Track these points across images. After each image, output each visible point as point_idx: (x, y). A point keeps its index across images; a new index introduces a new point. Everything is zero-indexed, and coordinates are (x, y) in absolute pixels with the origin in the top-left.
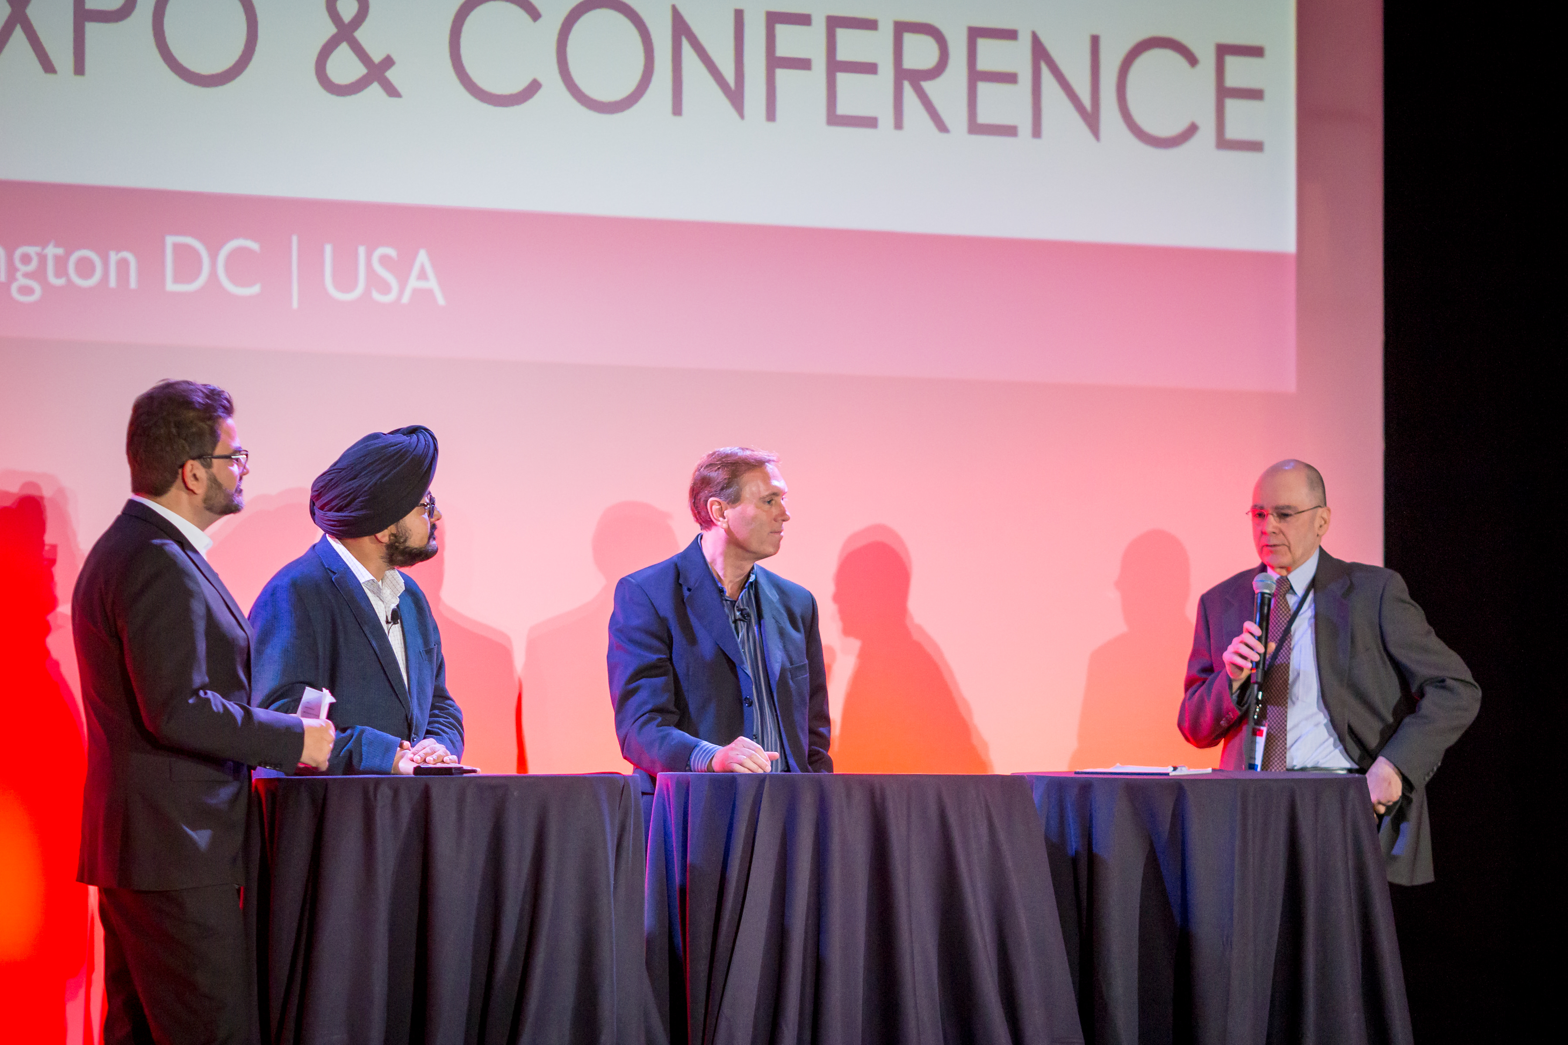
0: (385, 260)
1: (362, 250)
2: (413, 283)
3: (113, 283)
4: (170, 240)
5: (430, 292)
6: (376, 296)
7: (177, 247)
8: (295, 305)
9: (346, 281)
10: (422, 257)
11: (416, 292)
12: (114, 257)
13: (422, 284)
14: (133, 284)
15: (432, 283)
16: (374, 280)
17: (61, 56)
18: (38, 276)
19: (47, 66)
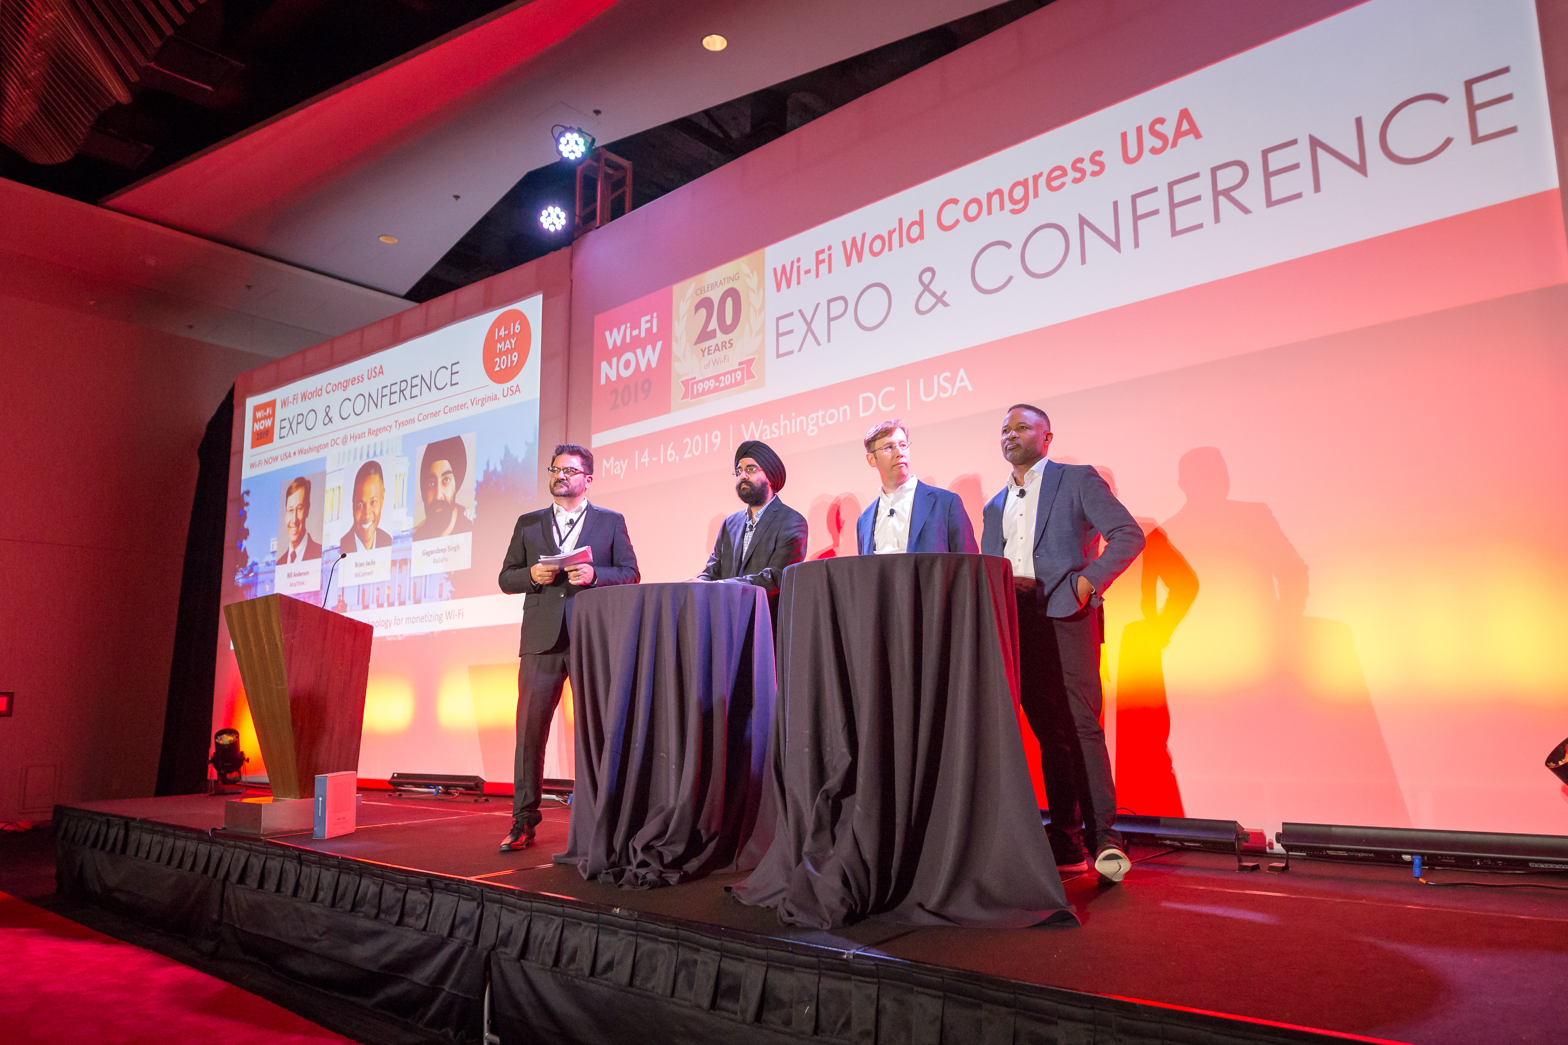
0: (945, 379)
1: (935, 377)
2: (958, 384)
3: (841, 420)
4: (861, 396)
5: (965, 387)
6: (942, 395)
7: (864, 398)
8: (909, 409)
9: (929, 392)
10: (962, 372)
11: (959, 388)
13: (962, 384)
14: (848, 418)
15: (966, 383)
16: (942, 389)
17: (823, 338)
18: (816, 424)
19: (819, 344)
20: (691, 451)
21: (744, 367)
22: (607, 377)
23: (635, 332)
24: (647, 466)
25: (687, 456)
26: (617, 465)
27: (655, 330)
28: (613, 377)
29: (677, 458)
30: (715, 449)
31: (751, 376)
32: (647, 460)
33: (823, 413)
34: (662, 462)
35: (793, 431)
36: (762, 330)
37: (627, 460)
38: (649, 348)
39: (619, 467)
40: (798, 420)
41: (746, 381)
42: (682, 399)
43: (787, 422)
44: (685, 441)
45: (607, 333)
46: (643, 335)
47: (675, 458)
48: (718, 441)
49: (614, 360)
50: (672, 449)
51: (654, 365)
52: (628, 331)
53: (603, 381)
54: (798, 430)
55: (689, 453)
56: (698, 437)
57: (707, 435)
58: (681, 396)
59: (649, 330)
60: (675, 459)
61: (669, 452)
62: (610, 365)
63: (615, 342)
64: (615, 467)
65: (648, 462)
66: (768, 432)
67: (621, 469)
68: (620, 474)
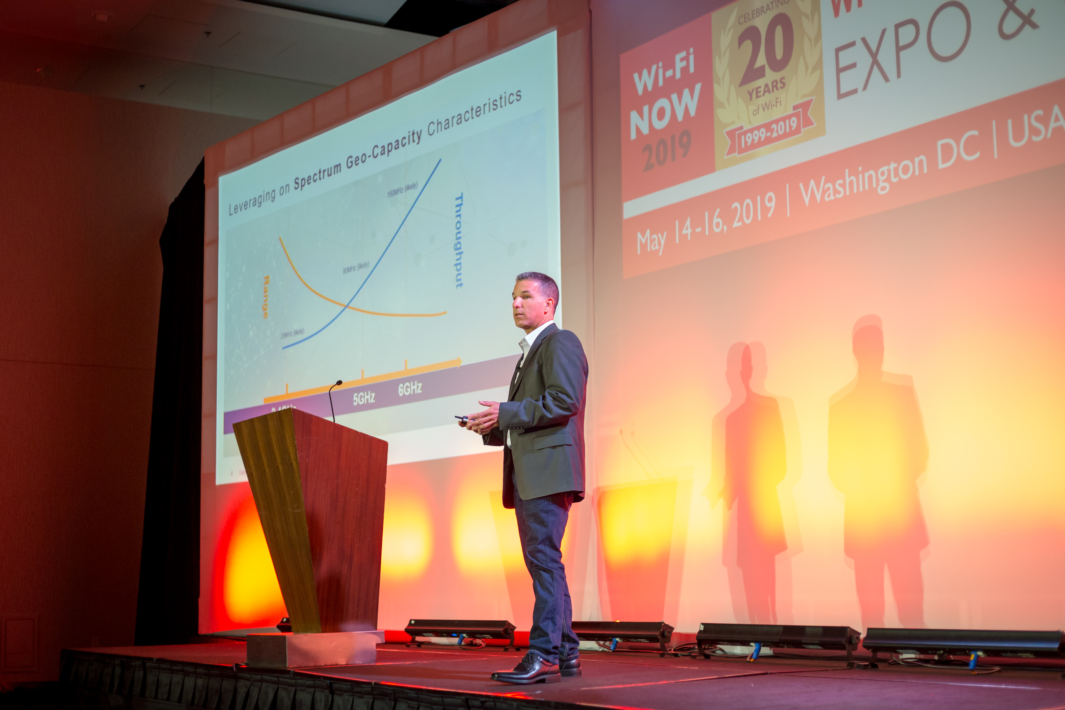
0: (1037, 118)
1: (1026, 116)
2: (1052, 124)
3: (917, 173)
4: (940, 143)
5: (1061, 127)
6: (1034, 139)
7: (942, 146)
8: (996, 156)
9: (1018, 135)
10: (1056, 109)
11: (1054, 129)
12: (917, 160)
13: (1058, 123)
14: (925, 171)
15: (1062, 122)
16: (1035, 131)
17: (891, 71)
18: (888, 180)
19: (887, 79)
20: (741, 219)
21: (799, 112)
22: (638, 130)
23: (669, 73)
24: (689, 238)
25: (736, 225)
26: (654, 239)
27: (692, 70)
28: (645, 130)
29: (725, 228)
30: (770, 215)
31: (808, 122)
32: (689, 231)
33: (896, 165)
34: (707, 233)
35: (861, 190)
36: (819, 65)
37: (665, 233)
38: (686, 92)
39: (656, 242)
40: (867, 175)
41: (803, 130)
42: (728, 154)
43: (853, 178)
44: (733, 206)
45: (636, 76)
46: (678, 76)
47: (722, 227)
48: (773, 204)
49: (646, 109)
50: (718, 217)
51: (692, 113)
52: (661, 71)
53: (633, 136)
54: (867, 188)
55: (738, 222)
56: (748, 201)
57: (759, 198)
58: (727, 151)
59: (685, 70)
60: (723, 230)
61: (715, 220)
62: (641, 115)
63: (645, 86)
64: (652, 241)
65: (691, 234)
66: (831, 191)
67: (660, 244)
68: (659, 250)
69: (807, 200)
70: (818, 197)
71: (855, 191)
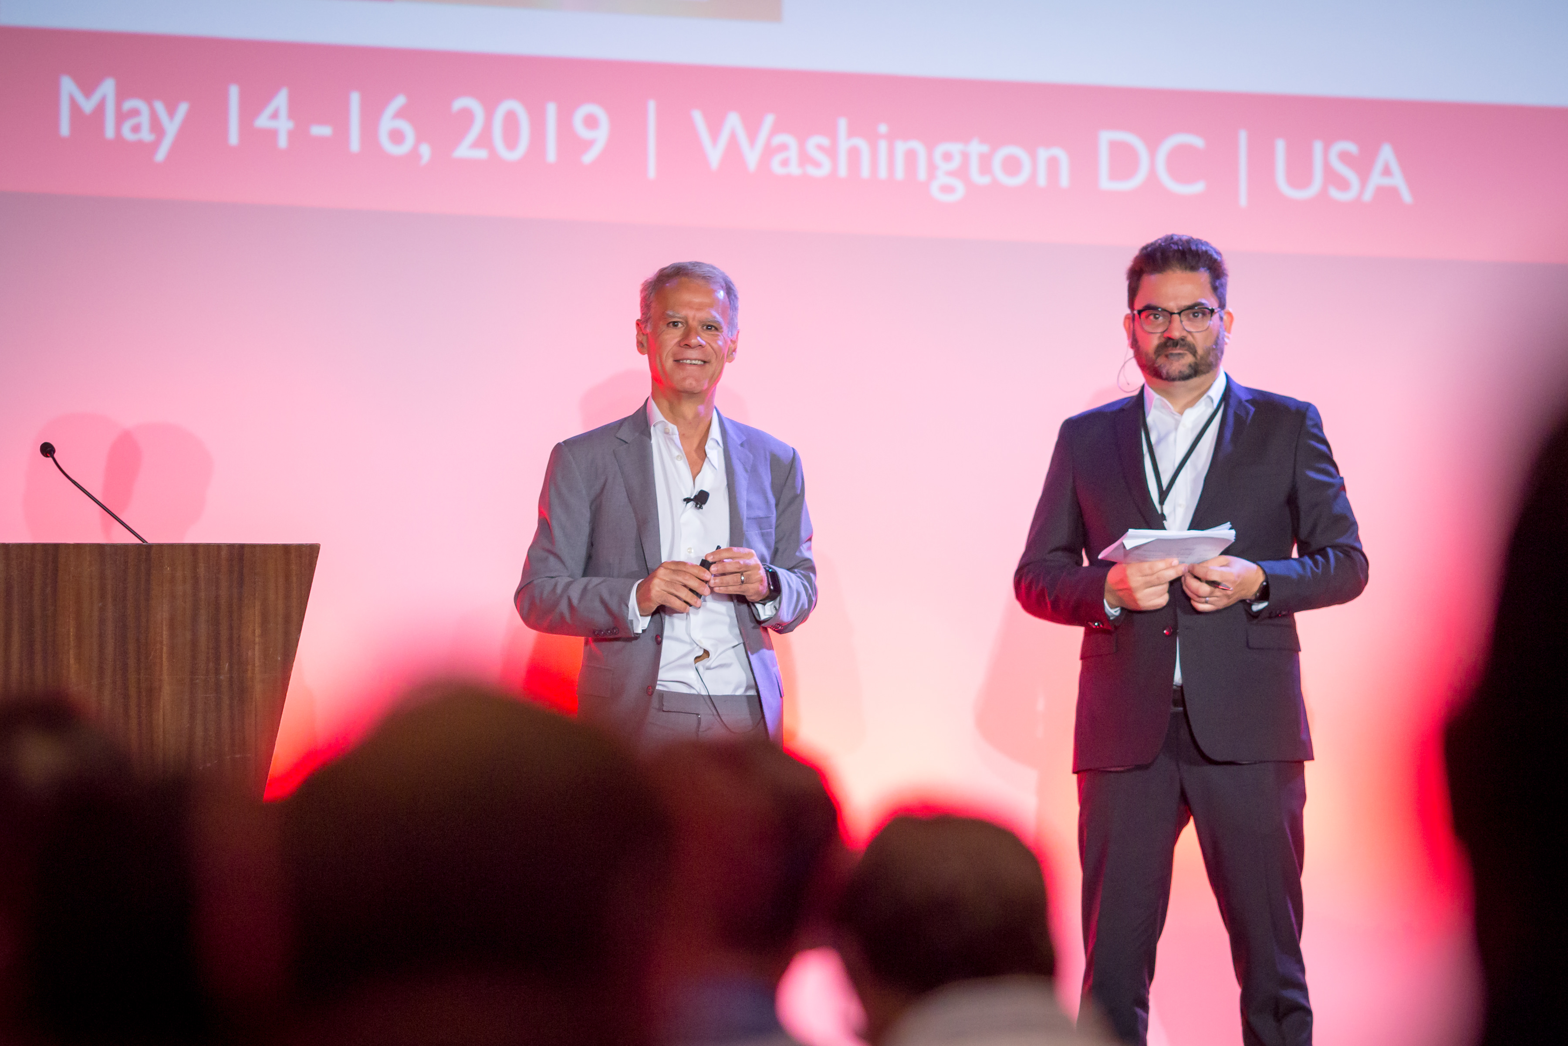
0: (1344, 157)
1: (1318, 147)
2: (1376, 179)
3: (1042, 181)
4: (1106, 137)
5: (1395, 188)
6: (1335, 194)
7: (1112, 143)
8: (1243, 201)
9: (1300, 178)
10: (1387, 153)
11: (1379, 189)
12: (1043, 154)
13: (1386, 181)
14: (1064, 180)
15: (1398, 180)
16: (1333, 178)
18: (962, 173)
20: (484, 140)
24: (283, 142)
25: (464, 151)
26: (135, 112)
29: (425, 151)
30: (589, 158)
32: (284, 126)
33: (985, 148)
34: (355, 145)
35: (883, 173)
37: (183, 108)
39: (144, 119)
40: (901, 147)
43: (862, 144)
44: (460, 104)
47: (415, 149)
48: (601, 136)
50: (400, 114)
54: (900, 174)
55: (476, 145)
56: (510, 105)
57: (551, 109)
60: (414, 154)
61: (387, 122)
64: (121, 117)
65: (291, 134)
66: (793, 153)
67: (157, 127)
68: (156, 145)
69: (715, 155)
70: (752, 157)
71: (865, 172)
